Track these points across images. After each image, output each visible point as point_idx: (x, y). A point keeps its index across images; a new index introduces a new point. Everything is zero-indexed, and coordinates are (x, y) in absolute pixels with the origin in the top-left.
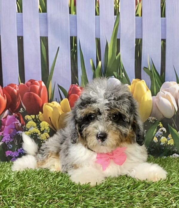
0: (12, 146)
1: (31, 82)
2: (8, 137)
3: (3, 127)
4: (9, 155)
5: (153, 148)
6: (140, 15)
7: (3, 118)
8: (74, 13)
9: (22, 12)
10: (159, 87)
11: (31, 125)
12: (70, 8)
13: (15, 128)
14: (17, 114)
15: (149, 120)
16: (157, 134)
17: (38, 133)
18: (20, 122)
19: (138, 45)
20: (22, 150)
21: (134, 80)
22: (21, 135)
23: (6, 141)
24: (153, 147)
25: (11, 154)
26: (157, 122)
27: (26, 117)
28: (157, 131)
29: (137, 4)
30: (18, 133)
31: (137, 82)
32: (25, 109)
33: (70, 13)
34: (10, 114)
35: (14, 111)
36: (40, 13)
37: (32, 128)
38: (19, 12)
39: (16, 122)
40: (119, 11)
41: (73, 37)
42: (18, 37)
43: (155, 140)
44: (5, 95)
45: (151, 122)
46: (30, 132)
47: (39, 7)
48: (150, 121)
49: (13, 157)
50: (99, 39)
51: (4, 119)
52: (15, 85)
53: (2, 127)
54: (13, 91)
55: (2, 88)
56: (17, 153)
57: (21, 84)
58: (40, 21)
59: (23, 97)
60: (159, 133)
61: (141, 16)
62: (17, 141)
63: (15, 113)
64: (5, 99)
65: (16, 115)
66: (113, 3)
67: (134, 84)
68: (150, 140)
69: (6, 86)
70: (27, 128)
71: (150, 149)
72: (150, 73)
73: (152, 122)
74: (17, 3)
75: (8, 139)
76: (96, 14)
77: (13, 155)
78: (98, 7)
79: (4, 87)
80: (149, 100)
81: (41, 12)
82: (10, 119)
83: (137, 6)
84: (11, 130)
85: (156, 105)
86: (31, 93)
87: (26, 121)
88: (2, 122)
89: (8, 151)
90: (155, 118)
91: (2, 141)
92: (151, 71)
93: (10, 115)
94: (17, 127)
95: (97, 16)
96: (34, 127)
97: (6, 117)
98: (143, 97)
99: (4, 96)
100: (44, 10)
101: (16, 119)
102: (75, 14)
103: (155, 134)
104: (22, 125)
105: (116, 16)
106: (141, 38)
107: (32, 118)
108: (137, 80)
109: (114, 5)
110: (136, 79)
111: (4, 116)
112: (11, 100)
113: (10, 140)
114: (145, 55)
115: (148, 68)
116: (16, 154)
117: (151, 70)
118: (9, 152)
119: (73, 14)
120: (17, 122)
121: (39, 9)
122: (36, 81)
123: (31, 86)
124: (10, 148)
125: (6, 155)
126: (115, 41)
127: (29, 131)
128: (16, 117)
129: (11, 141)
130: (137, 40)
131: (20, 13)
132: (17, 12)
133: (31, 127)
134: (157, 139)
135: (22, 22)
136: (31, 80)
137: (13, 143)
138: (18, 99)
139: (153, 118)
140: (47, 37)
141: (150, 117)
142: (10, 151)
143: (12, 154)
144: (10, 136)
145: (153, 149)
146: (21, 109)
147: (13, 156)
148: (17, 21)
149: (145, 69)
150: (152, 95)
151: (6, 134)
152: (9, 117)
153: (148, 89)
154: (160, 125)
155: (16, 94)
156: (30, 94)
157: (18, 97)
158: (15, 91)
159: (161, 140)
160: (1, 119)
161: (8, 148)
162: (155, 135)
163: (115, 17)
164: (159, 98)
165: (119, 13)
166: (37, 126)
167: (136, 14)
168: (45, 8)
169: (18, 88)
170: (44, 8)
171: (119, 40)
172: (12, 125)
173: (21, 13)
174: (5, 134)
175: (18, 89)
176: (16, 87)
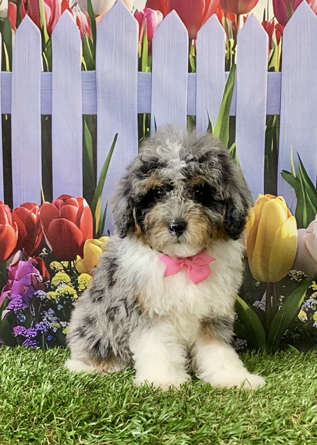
0: (24, 318)
1: (64, 200)
2: (20, 301)
3: (10, 281)
4: (19, 334)
5: (297, 332)
6: (277, 68)
7: (10, 265)
8: (147, 68)
9: (51, 70)
10: (313, 211)
11: (61, 280)
12: (140, 60)
13: (32, 285)
14: (35, 258)
15: (291, 277)
16: (306, 304)
17: (73, 296)
18: (41, 274)
19: (271, 128)
20: (43, 326)
21: (262, 196)
22: (41, 297)
23: (14, 307)
24: (297, 329)
25: (22, 333)
26: (307, 279)
27: (52, 264)
28: (306, 299)
29: (273, 47)
30: (38, 294)
31: (267, 200)
32: (50, 250)
33: (140, 69)
34: (24, 258)
35: (31, 253)
36: (83, 71)
37: (63, 285)
38: (45, 70)
39: (33, 274)
40: (235, 63)
41: (143, 114)
42: (43, 117)
43: (302, 315)
44: (16, 223)
45: (294, 279)
46: (58, 292)
47: (82, 59)
48: (292, 279)
49: (27, 338)
50: (194, 118)
51: (13, 268)
52: (35, 204)
53: (8, 282)
54: (30, 217)
55: (11, 211)
56: (34, 331)
57: (45, 204)
58: (82, 86)
59: (48, 228)
60: (311, 303)
61: (280, 70)
62: (34, 309)
63: (32, 256)
64: (16, 231)
65: (35, 260)
66: (224, 47)
67: (260, 204)
68: (292, 317)
69: (19, 207)
70: (53, 285)
71: (291, 335)
72: (295, 183)
73: (297, 279)
74: (44, 53)
75: (18, 304)
76: (190, 70)
77: (26, 334)
78: (194, 55)
79: (13, 209)
80: (291, 235)
81: (85, 70)
82: (23, 267)
83: (272, 50)
84: (25, 288)
85: (305, 245)
86: (63, 221)
87: (53, 273)
88: (8, 273)
89: (18, 327)
90: (303, 273)
91: (7, 308)
92: (297, 179)
93: (24, 260)
94: (35, 283)
95: (190, 74)
96: (67, 284)
97: (16, 264)
98: (278, 230)
99: (14, 226)
100: (91, 65)
101: (34, 267)
102: (148, 72)
103: (303, 304)
104: (45, 279)
105: (229, 72)
106: (278, 114)
107: (63, 266)
108: (268, 196)
109: (226, 52)
110: (266, 195)
111: (13, 262)
112: (25, 232)
113: (22, 306)
114: (285, 146)
115: (290, 172)
116: (32, 332)
117: (296, 177)
118: (20, 328)
119: (145, 71)
120: (36, 274)
121: (82, 64)
122: (72, 199)
123: (63, 207)
124: (22, 321)
125: (14, 334)
126: (227, 120)
127: (57, 290)
128: (33, 264)
129: (23, 308)
130: (269, 118)
131: (48, 73)
132: (43, 70)
133: (61, 283)
134: (305, 314)
135: (51, 89)
136: (63, 195)
137: (26, 312)
138: (39, 232)
139: (299, 272)
140: (96, 115)
141: (293, 271)
142: (22, 327)
143: (24, 333)
144: (21, 298)
145: (297, 335)
146: (44, 250)
147: (27, 336)
148: (41, 87)
149: (285, 174)
150: (298, 228)
151: (15, 296)
152: (22, 263)
153: (290, 214)
154: (312, 286)
155: (36, 223)
156: (60, 221)
157: (38, 228)
158: (34, 216)
159: (314, 316)
160: (7, 268)
161: (18, 322)
162: (303, 307)
163: (226, 75)
164: (314, 233)
165: (234, 66)
166: (71, 282)
167: (270, 67)
168: (93, 61)
169: (39, 211)
170: (91, 61)
171: (233, 120)
172: (26, 278)
173: (51, 73)
174: (13, 295)
175: (39, 213)
176: (35, 209)
